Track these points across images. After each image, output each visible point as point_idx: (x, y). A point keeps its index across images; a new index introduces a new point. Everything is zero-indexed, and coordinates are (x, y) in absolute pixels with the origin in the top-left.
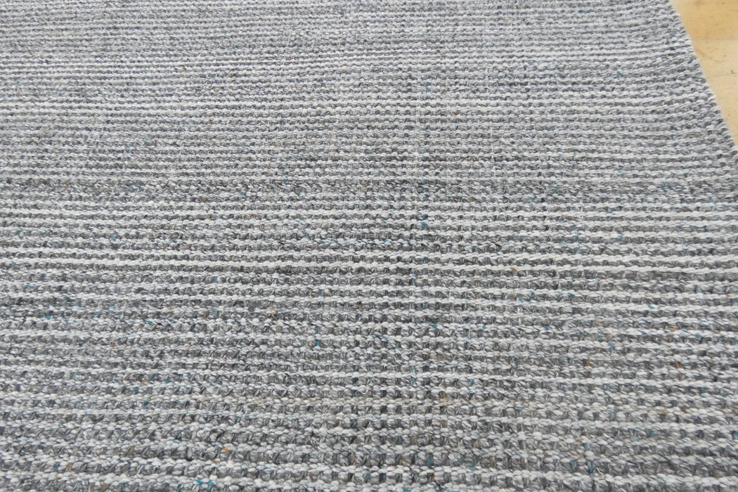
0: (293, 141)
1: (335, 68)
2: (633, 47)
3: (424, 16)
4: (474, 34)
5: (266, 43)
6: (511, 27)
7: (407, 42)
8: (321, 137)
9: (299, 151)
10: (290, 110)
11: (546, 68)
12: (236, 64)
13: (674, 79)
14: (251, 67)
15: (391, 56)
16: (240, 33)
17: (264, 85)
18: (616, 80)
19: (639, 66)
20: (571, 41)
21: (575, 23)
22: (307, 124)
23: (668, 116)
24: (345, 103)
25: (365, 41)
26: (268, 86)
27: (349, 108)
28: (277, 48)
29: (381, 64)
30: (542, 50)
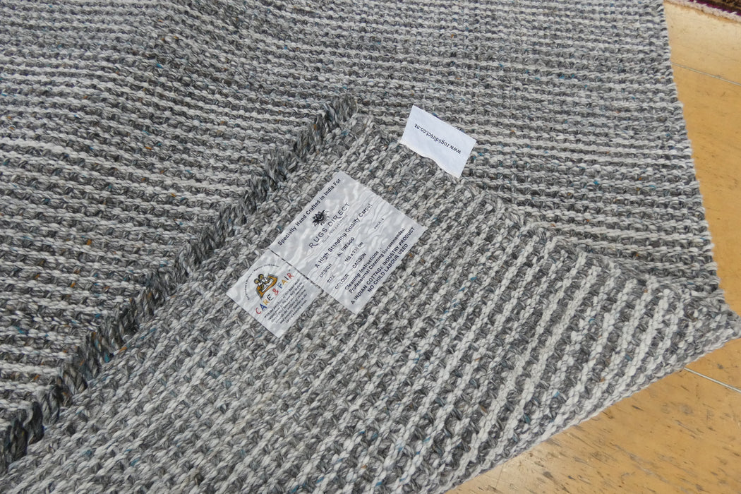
0: (122, 242)
1: (209, 126)
2: (618, 145)
3: (349, 56)
4: (412, 96)
5: (109, 44)
6: (463, 89)
7: (319, 97)
8: (165, 244)
9: (129, 263)
10: (126, 183)
11: (501, 164)
12: (53, 74)
13: (666, 206)
14: (74, 80)
15: (292, 118)
16: (75, 24)
17: (89, 118)
18: (591, 195)
19: (624, 177)
20: (540, 123)
21: (549, 93)
22: (149, 216)
23: (651, 265)
24: (212, 187)
25: (261, 86)
26: (96, 124)
27: (216, 198)
28: (123, 55)
29: (276, 131)
30: (499, 134)
